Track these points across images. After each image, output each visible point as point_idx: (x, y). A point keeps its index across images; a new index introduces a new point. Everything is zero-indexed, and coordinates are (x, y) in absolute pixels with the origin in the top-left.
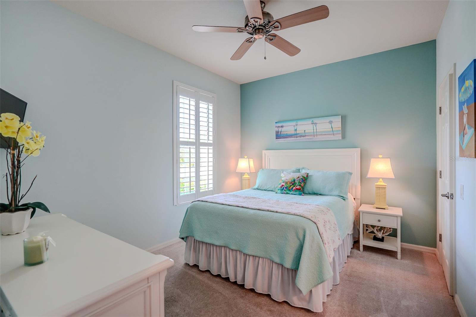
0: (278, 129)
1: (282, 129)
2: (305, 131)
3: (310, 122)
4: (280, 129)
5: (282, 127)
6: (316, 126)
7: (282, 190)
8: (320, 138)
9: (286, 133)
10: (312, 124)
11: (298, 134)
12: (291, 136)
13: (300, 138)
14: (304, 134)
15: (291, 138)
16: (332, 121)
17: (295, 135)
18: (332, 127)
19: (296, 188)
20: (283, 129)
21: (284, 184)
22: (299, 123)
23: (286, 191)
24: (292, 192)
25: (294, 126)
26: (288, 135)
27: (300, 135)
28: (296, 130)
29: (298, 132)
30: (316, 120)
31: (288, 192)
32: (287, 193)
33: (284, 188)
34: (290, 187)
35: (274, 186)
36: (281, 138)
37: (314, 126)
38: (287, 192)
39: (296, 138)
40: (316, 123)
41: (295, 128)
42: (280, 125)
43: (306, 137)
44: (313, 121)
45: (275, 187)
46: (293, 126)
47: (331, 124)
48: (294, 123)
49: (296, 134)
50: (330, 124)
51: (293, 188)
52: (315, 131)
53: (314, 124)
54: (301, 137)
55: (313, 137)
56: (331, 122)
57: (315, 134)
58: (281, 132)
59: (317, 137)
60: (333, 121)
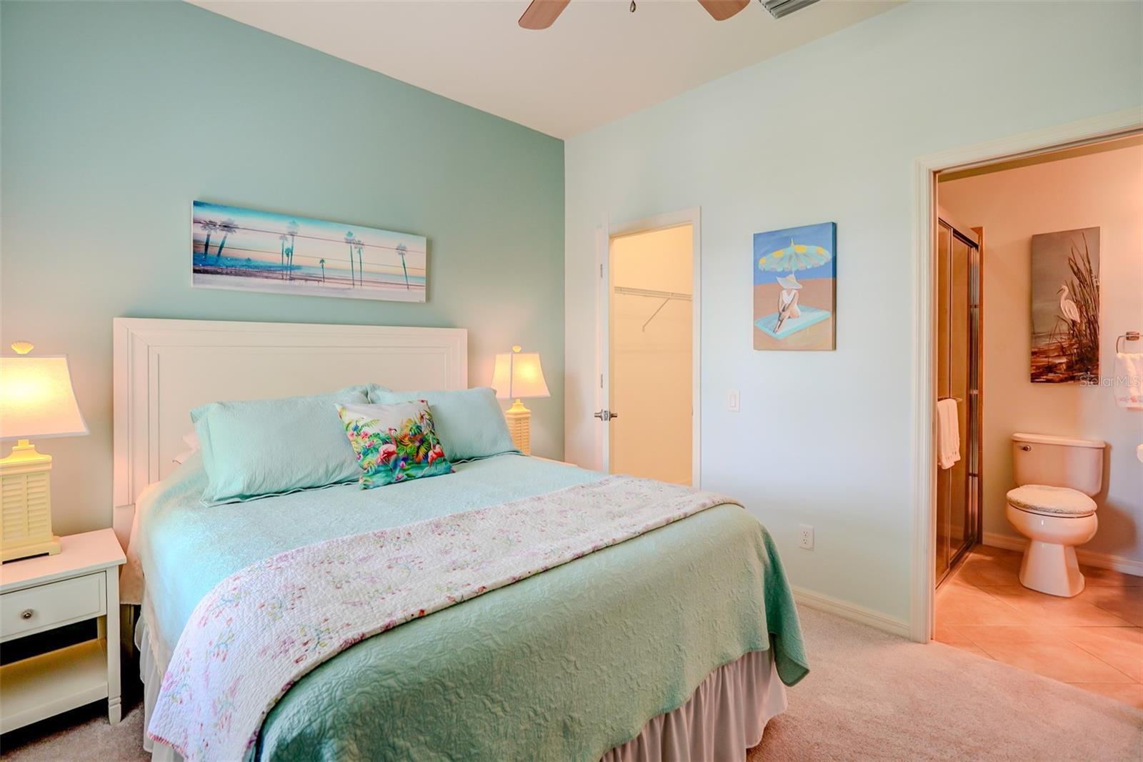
0: (205, 233)
1: (225, 237)
2: (322, 261)
3: (340, 233)
4: (217, 237)
5: (227, 227)
6: (359, 252)
7: (391, 470)
8: (368, 291)
9: (246, 255)
10: (348, 242)
11: (299, 267)
12: (264, 271)
13: (303, 282)
14: (320, 273)
15: (267, 277)
16: (404, 247)
17: (286, 271)
18: (404, 265)
19: (435, 453)
20: (232, 239)
21: (392, 447)
22: (303, 228)
23: (405, 470)
24: (427, 470)
25: (283, 237)
26: (256, 267)
27: (305, 271)
28: (289, 252)
29: (296, 261)
30: (359, 234)
31: (412, 472)
32: (410, 477)
33: (396, 461)
34: (418, 452)
35: (327, 466)
36: (221, 273)
37: (355, 252)
38: (407, 475)
39: (288, 282)
40: (359, 243)
41: (288, 245)
42: (219, 217)
43: (327, 285)
44: (350, 234)
45: (330, 467)
46: (279, 235)
47: (402, 254)
48: (283, 226)
49: (291, 268)
50: (400, 254)
51: (427, 454)
52: (356, 266)
53: (353, 246)
54: (306, 280)
55: (349, 286)
56: (401, 250)
57: (357, 277)
58: (221, 247)
59: (363, 287)
60: (408, 249)
